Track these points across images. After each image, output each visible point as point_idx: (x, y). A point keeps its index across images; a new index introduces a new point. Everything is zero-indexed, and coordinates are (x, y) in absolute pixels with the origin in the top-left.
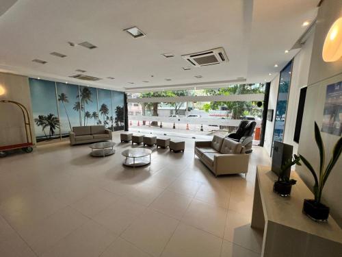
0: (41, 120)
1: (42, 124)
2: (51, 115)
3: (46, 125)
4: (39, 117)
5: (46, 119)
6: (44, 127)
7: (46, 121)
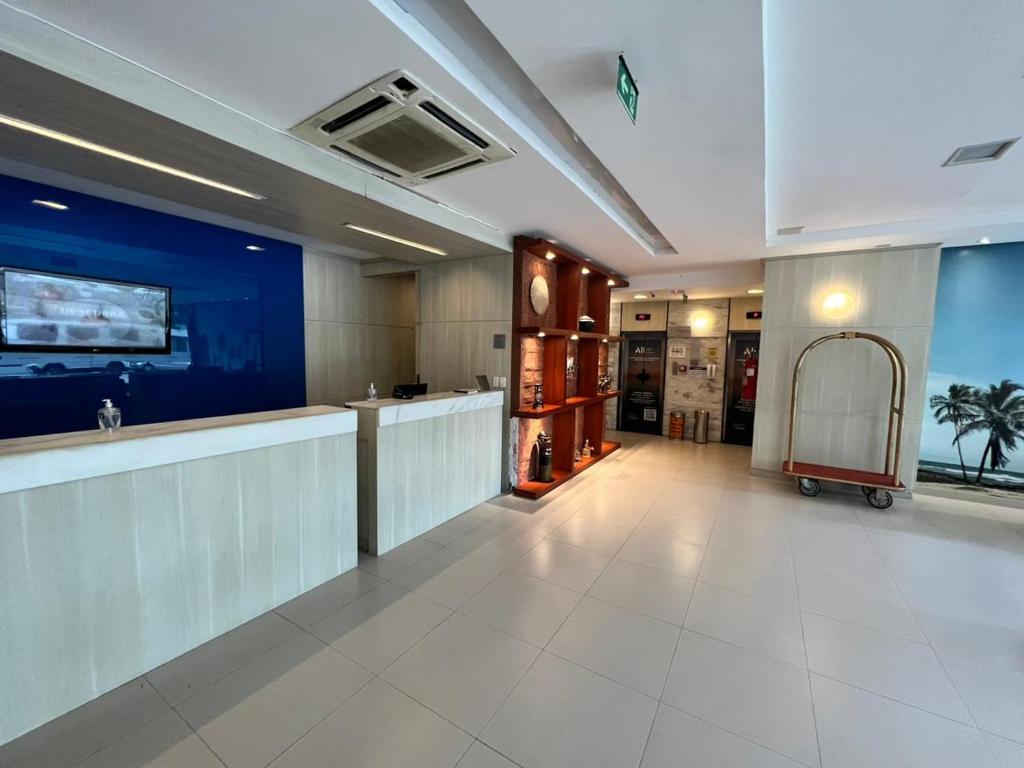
0: (956, 402)
1: (955, 418)
2: (1007, 388)
3: (975, 425)
4: (954, 390)
5: (978, 399)
6: (963, 432)
7: (974, 410)
